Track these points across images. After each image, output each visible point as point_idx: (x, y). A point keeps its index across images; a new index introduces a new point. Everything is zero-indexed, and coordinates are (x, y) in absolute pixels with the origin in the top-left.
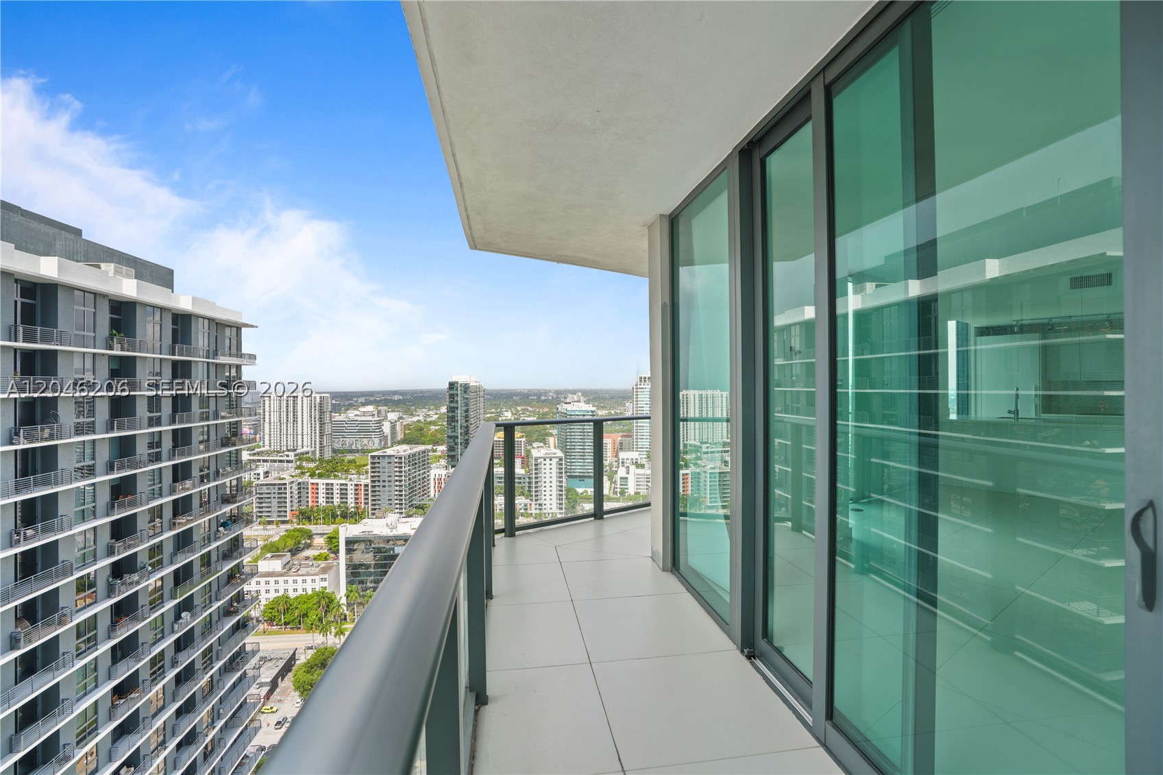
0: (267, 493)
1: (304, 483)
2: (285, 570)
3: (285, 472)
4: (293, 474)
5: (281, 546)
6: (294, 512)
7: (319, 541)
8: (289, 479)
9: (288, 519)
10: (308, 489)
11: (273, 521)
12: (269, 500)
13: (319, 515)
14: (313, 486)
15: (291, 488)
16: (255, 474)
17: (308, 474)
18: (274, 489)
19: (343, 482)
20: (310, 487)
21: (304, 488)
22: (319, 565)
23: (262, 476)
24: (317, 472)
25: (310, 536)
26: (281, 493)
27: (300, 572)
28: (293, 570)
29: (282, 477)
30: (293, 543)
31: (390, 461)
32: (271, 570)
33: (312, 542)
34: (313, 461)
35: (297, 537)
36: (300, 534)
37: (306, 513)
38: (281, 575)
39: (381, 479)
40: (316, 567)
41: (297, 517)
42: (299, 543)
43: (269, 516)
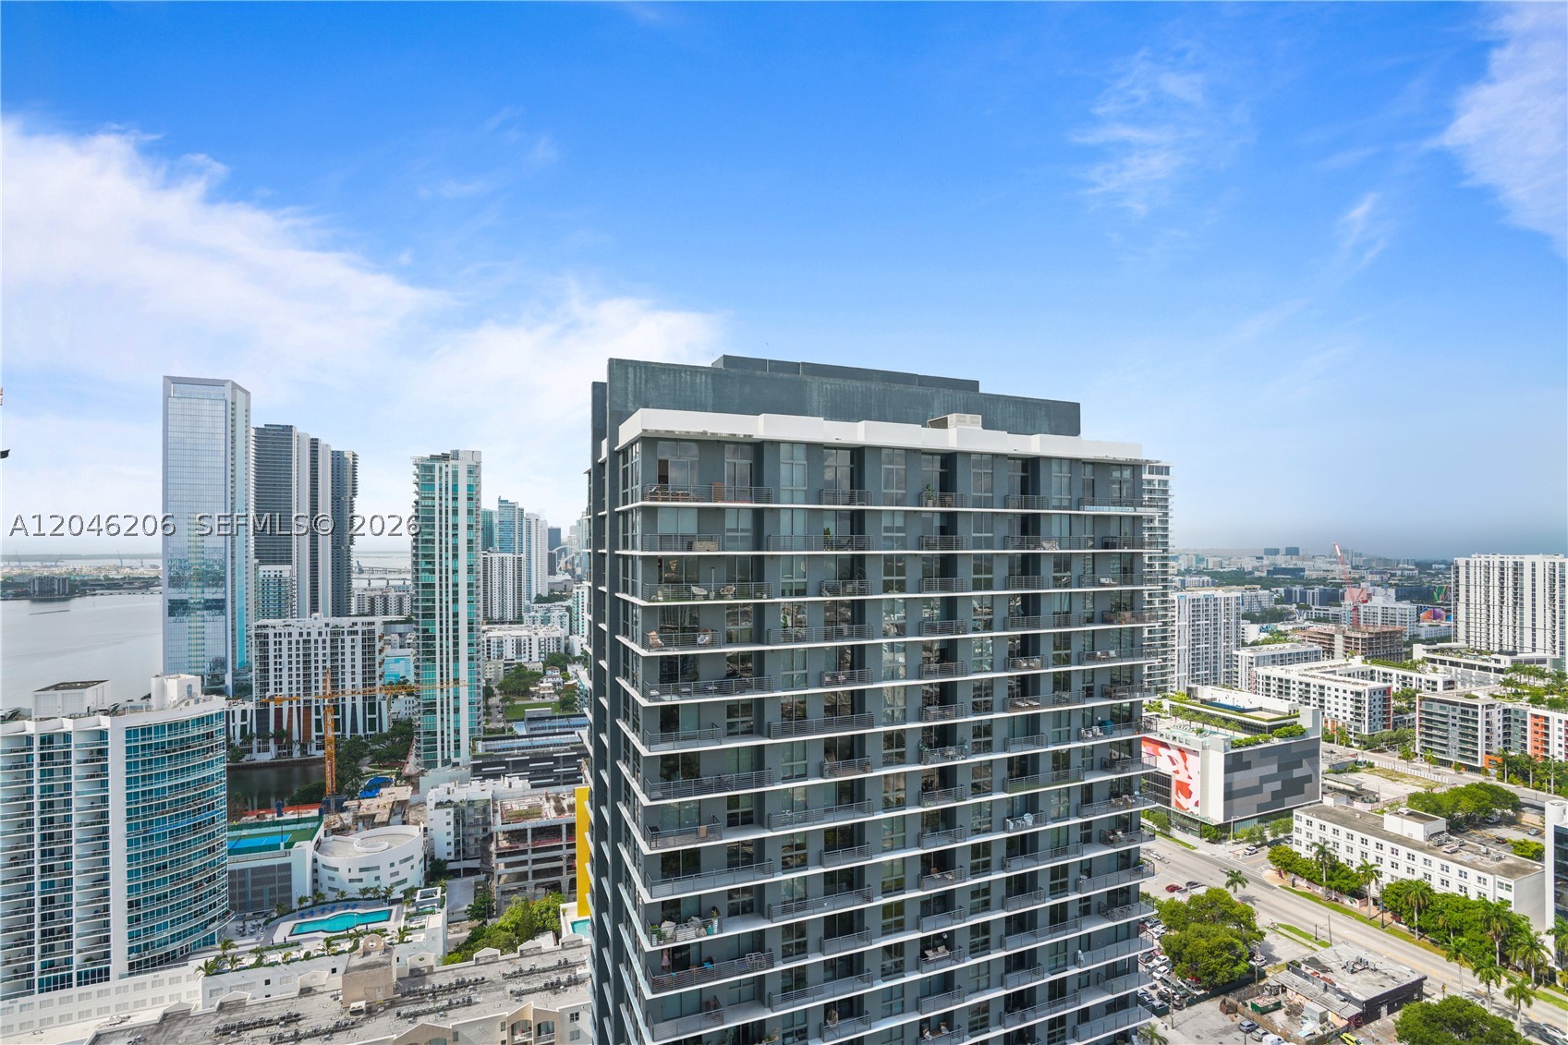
0: (1441, 715)
1: (1517, 712)
2: (1431, 844)
3: (1482, 687)
4: (1497, 694)
6: (1492, 757)
8: (1484, 700)
9: (1479, 765)
10: (1525, 723)
11: (1451, 762)
12: (1444, 727)
13: (1547, 774)
14: (1537, 721)
15: (1487, 715)
16: (1428, 682)
17: (1528, 698)
18: (1454, 710)
20: (1529, 720)
21: (1516, 720)
22: (1500, 859)
23: (1440, 687)
24: (1547, 697)
25: (1516, 805)
26: (1468, 720)
27: (1457, 856)
28: (1444, 848)
29: (1473, 693)
32: (1406, 835)
34: (1542, 675)
35: (1483, 799)
36: (1489, 796)
37: (1517, 763)
38: (1421, 849)
40: (1493, 859)
41: (1499, 766)
43: (1444, 752)
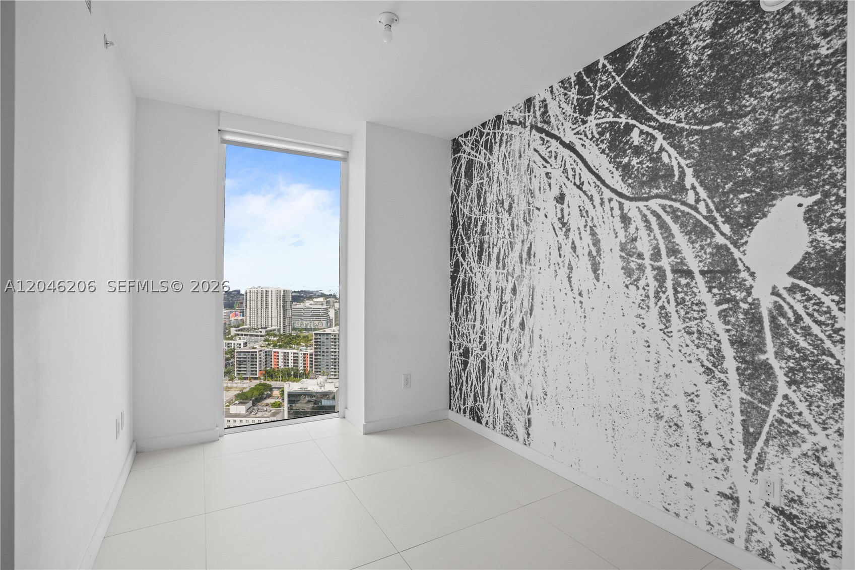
0: (244, 358)
1: (269, 352)
2: (248, 413)
4: (262, 345)
5: (249, 395)
6: (261, 372)
7: (276, 393)
8: (258, 348)
9: (258, 376)
11: (248, 378)
12: (245, 363)
13: (278, 374)
14: (275, 354)
15: (260, 355)
16: (238, 344)
17: (272, 345)
18: (248, 355)
19: (295, 351)
20: (273, 354)
21: (269, 355)
22: (271, 411)
23: (242, 346)
24: (279, 344)
25: (271, 389)
26: (253, 358)
27: (257, 415)
29: (254, 346)
30: (258, 394)
31: (327, 337)
32: (238, 412)
33: (272, 393)
35: (260, 390)
36: (262, 388)
37: (269, 372)
38: (244, 416)
39: (321, 350)
40: (269, 412)
41: (264, 375)
42: (263, 394)
43: (245, 374)
